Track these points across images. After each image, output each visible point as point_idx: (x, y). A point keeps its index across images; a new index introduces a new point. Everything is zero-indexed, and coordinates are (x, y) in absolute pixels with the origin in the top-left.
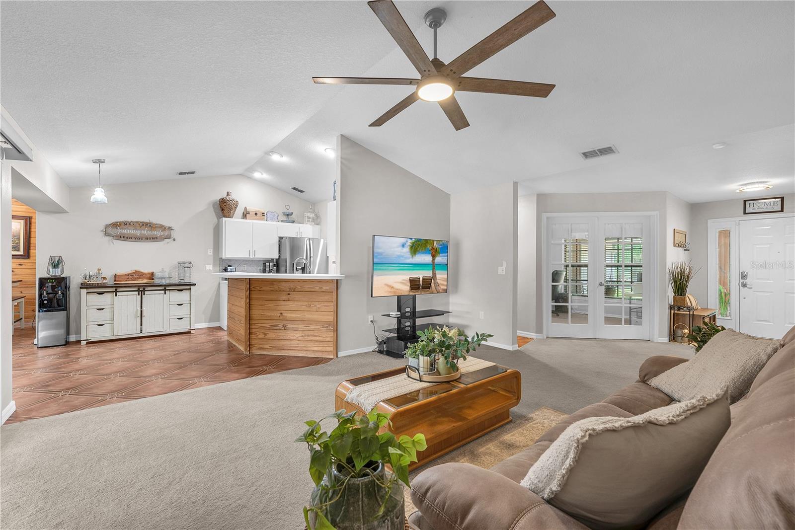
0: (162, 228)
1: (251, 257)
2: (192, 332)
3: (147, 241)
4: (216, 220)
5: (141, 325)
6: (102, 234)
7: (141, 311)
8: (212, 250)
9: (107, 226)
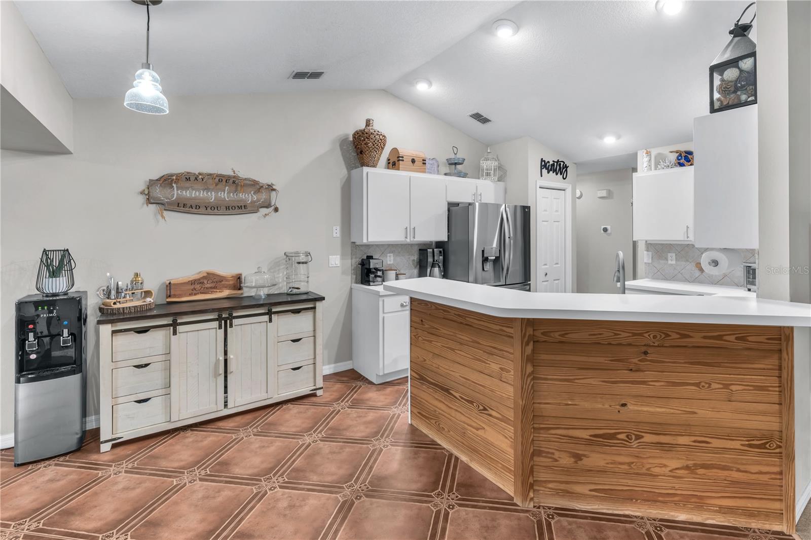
0: (255, 186)
1: (408, 240)
2: (319, 393)
3: (228, 212)
4: (344, 171)
5: (226, 392)
6: (142, 199)
7: (226, 361)
8: (338, 228)
9: (152, 183)
